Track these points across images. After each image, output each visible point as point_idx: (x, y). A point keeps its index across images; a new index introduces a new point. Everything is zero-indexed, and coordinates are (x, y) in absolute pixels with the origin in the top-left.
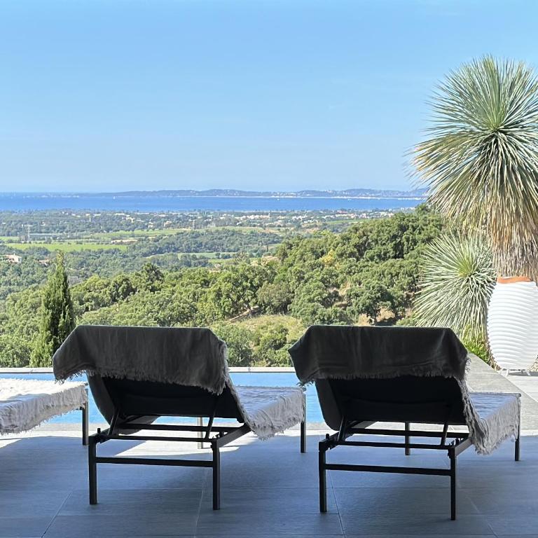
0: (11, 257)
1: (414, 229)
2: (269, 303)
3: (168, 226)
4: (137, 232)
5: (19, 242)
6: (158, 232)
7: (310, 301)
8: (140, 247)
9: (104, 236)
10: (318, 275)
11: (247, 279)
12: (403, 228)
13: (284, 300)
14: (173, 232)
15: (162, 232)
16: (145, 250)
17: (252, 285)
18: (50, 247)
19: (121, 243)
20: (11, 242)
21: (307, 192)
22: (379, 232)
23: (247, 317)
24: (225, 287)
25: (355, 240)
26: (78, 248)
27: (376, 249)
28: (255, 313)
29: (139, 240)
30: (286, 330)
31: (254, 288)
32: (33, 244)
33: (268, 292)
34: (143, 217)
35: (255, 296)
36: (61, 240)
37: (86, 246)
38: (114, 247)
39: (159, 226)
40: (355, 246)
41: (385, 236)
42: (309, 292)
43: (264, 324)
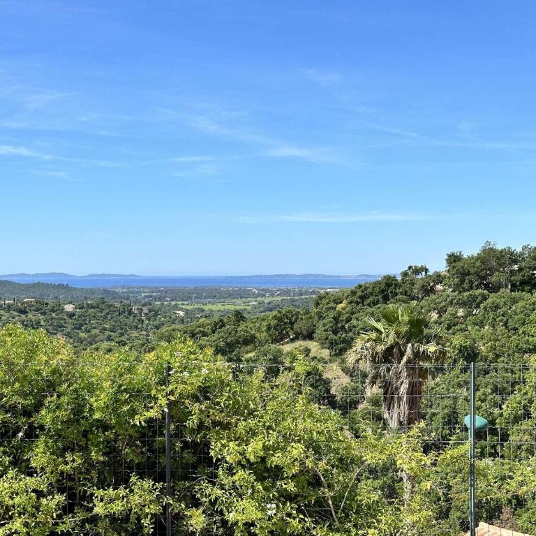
0: (178, 312)
1: (396, 285)
2: (301, 333)
3: (278, 295)
4: (258, 299)
5: (188, 305)
6: (271, 299)
7: (326, 331)
8: (259, 307)
9: (239, 301)
10: (332, 314)
11: (287, 317)
12: (388, 285)
13: (311, 331)
14: (279, 298)
15: (273, 299)
16: (262, 309)
17: (290, 322)
18: (206, 308)
19: (248, 305)
20: (183, 304)
21: (363, 275)
22: (373, 287)
23: (287, 343)
24: (274, 322)
25: (359, 293)
26: (222, 308)
27: (371, 299)
28: (292, 340)
29: (259, 303)
30: (310, 350)
31: (292, 324)
32: (196, 306)
33: (300, 326)
34: (262, 290)
35: (292, 329)
36: (213, 304)
37: (227, 307)
38: (244, 307)
39: (272, 295)
40: (360, 297)
41: (377, 290)
42: (324, 325)
43: (298, 346)
